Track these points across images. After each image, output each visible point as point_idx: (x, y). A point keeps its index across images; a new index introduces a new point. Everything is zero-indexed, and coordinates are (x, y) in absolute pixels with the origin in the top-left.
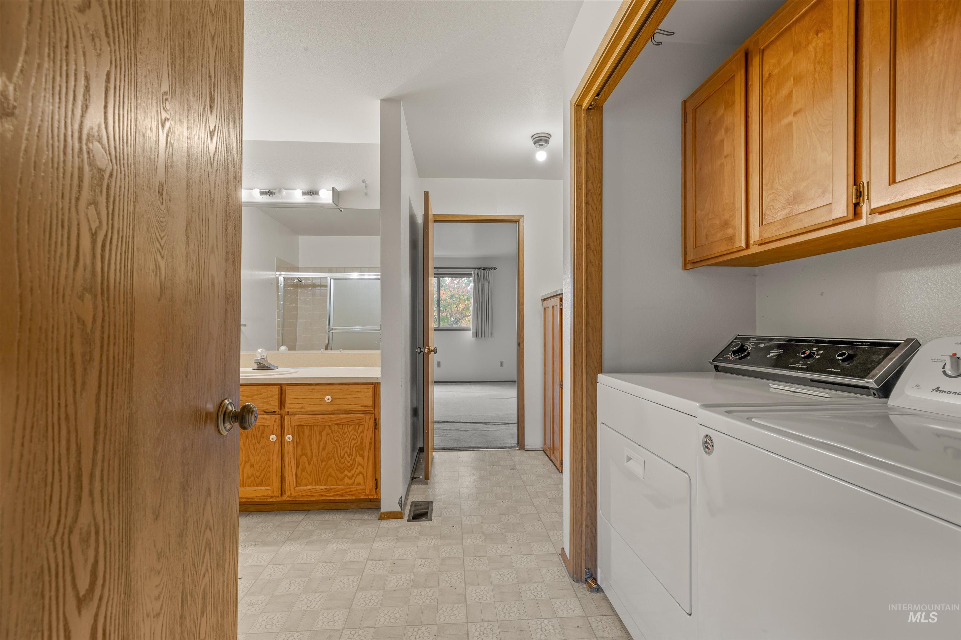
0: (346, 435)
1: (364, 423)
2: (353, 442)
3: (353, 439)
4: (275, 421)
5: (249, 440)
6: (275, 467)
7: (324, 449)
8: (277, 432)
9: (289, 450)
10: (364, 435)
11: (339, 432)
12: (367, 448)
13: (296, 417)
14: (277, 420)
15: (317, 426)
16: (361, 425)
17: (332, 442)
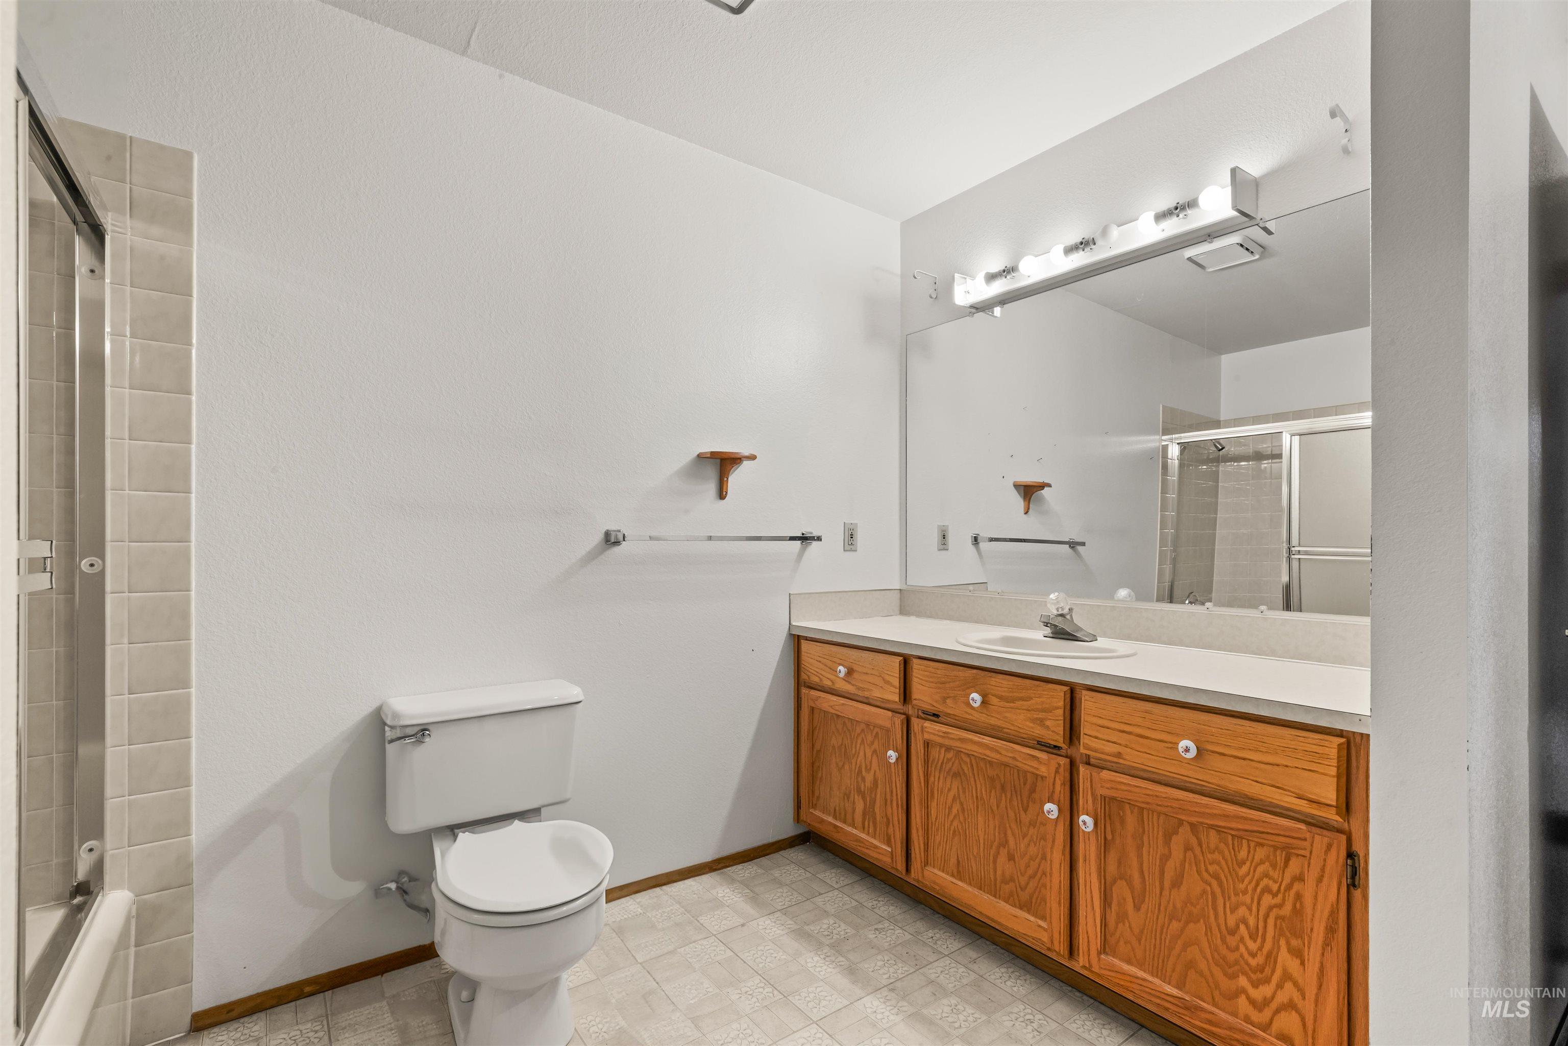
0: (1245, 869)
1: (1307, 853)
2: (1267, 900)
3: (1267, 890)
4: (1057, 772)
5: (1006, 797)
6: (1056, 881)
7: (1177, 883)
8: (1062, 798)
9: (1088, 850)
10: (1308, 890)
11: (1221, 853)
12: (1319, 935)
13: (1105, 774)
14: (1061, 770)
15: (1159, 814)
16: (1298, 855)
17: (1199, 872)
